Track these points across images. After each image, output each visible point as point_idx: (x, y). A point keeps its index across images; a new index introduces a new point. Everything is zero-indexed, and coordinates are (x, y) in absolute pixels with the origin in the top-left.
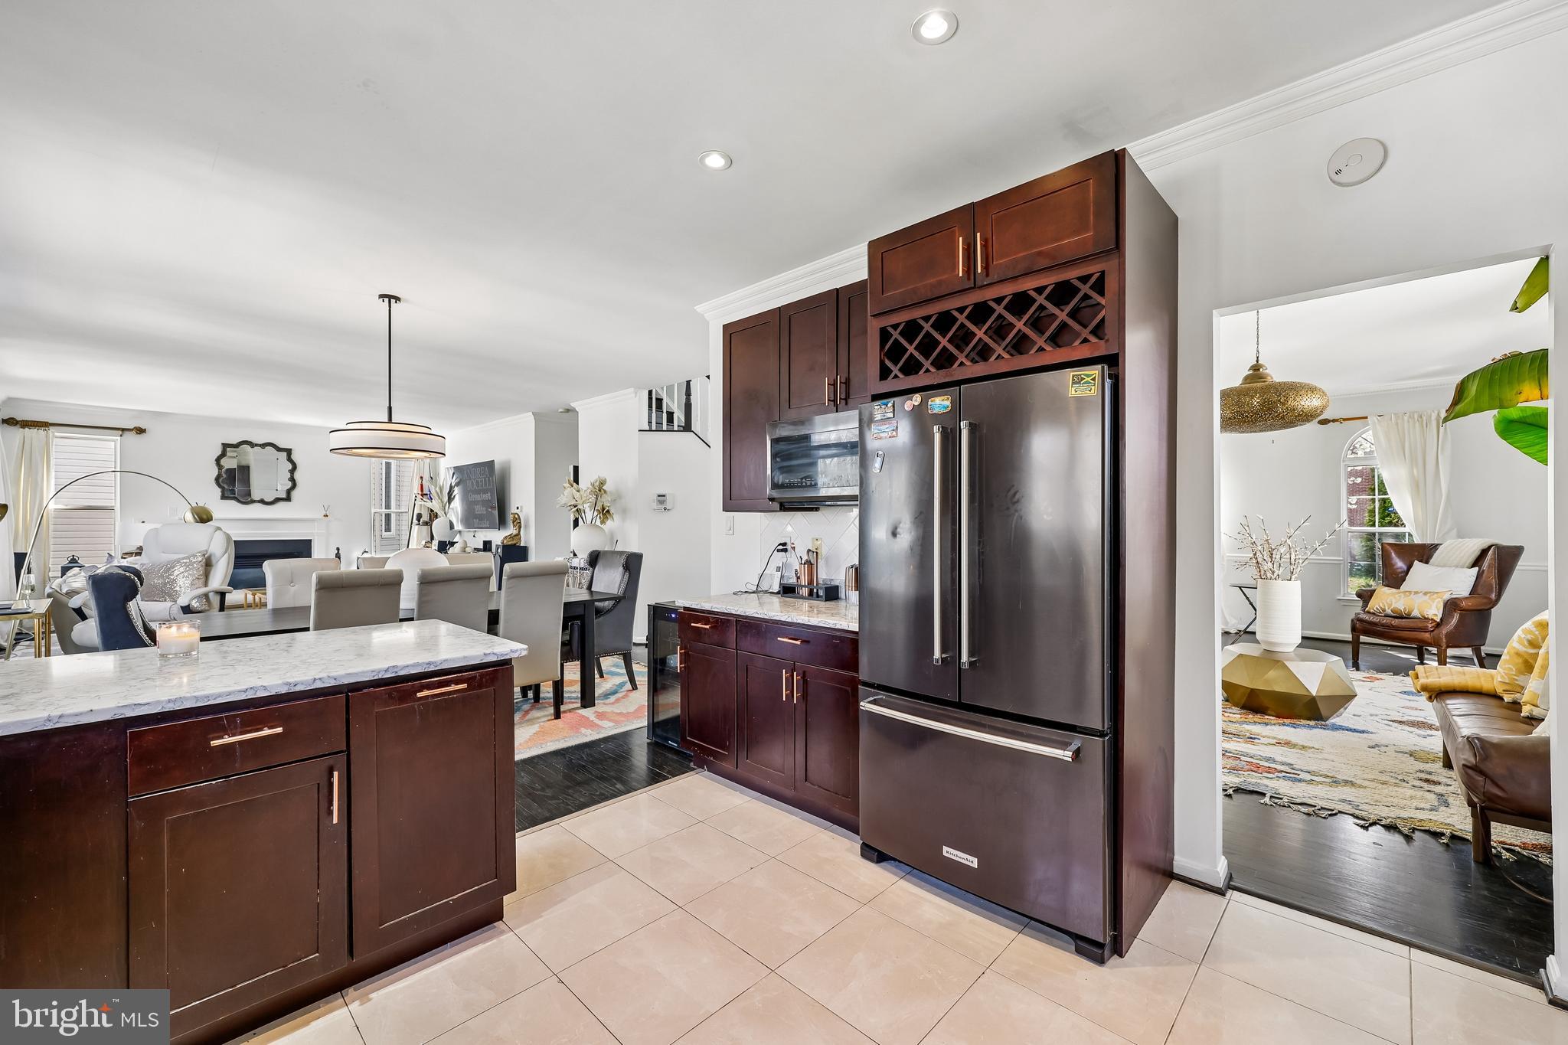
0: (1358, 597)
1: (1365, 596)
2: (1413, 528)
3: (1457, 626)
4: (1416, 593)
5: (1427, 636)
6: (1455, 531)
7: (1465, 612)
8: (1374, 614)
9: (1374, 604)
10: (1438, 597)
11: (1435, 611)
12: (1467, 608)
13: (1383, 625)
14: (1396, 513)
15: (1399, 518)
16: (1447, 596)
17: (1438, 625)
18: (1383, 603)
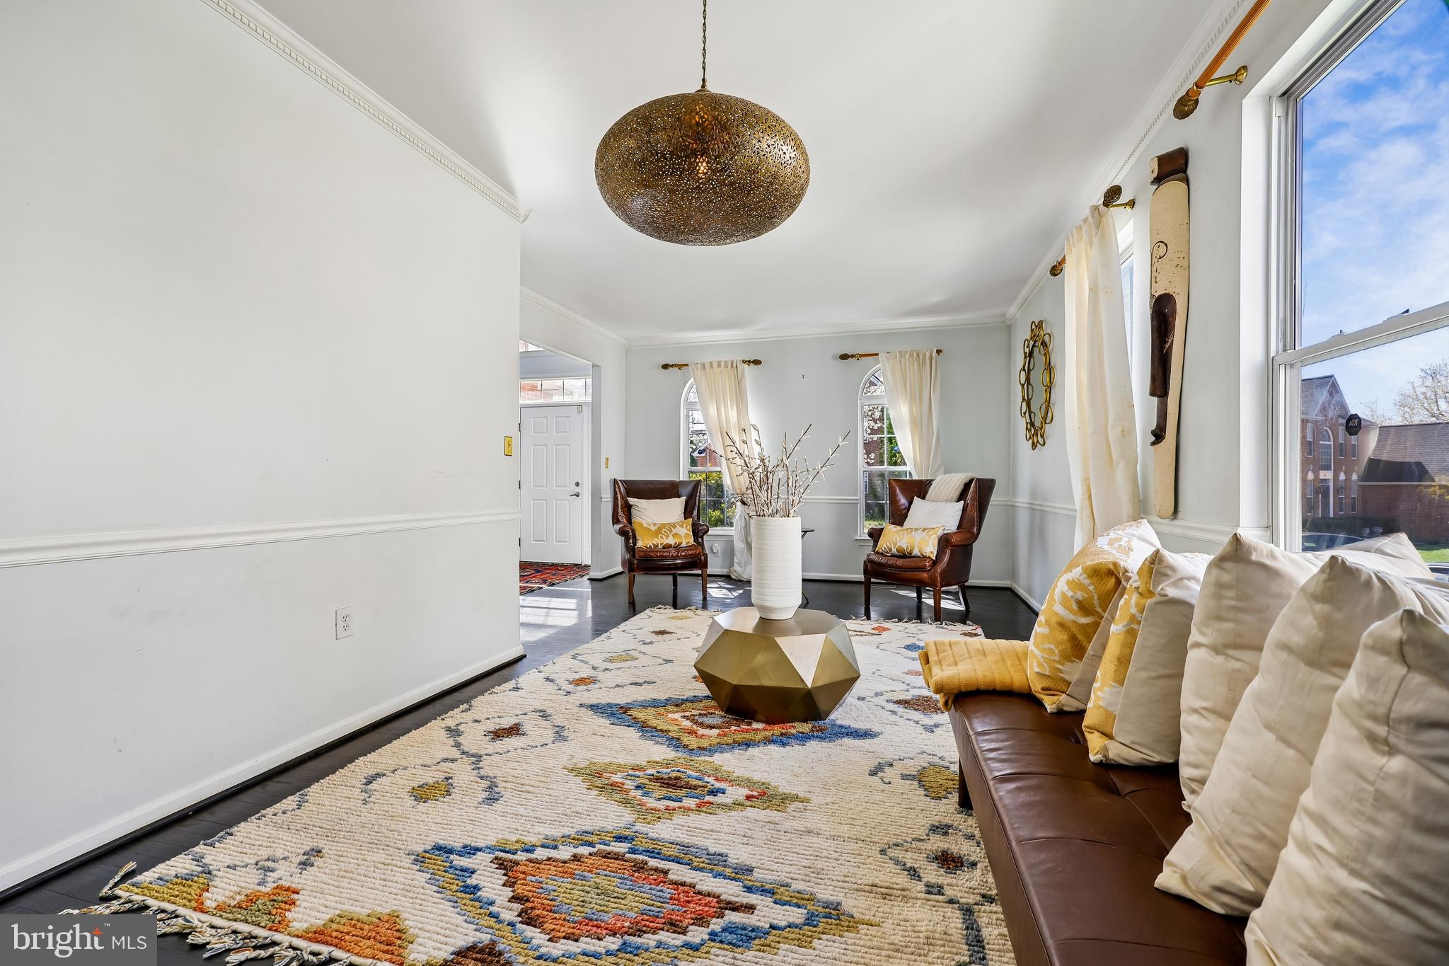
0: (869, 536)
1: (875, 535)
2: (912, 469)
3: (948, 564)
4: (916, 530)
5: (925, 575)
6: (943, 468)
7: (955, 547)
8: (882, 554)
9: (883, 544)
10: (934, 534)
11: (931, 549)
12: (957, 543)
13: (890, 566)
14: (900, 453)
15: (902, 457)
16: (940, 533)
17: (935, 563)
18: (890, 542)
